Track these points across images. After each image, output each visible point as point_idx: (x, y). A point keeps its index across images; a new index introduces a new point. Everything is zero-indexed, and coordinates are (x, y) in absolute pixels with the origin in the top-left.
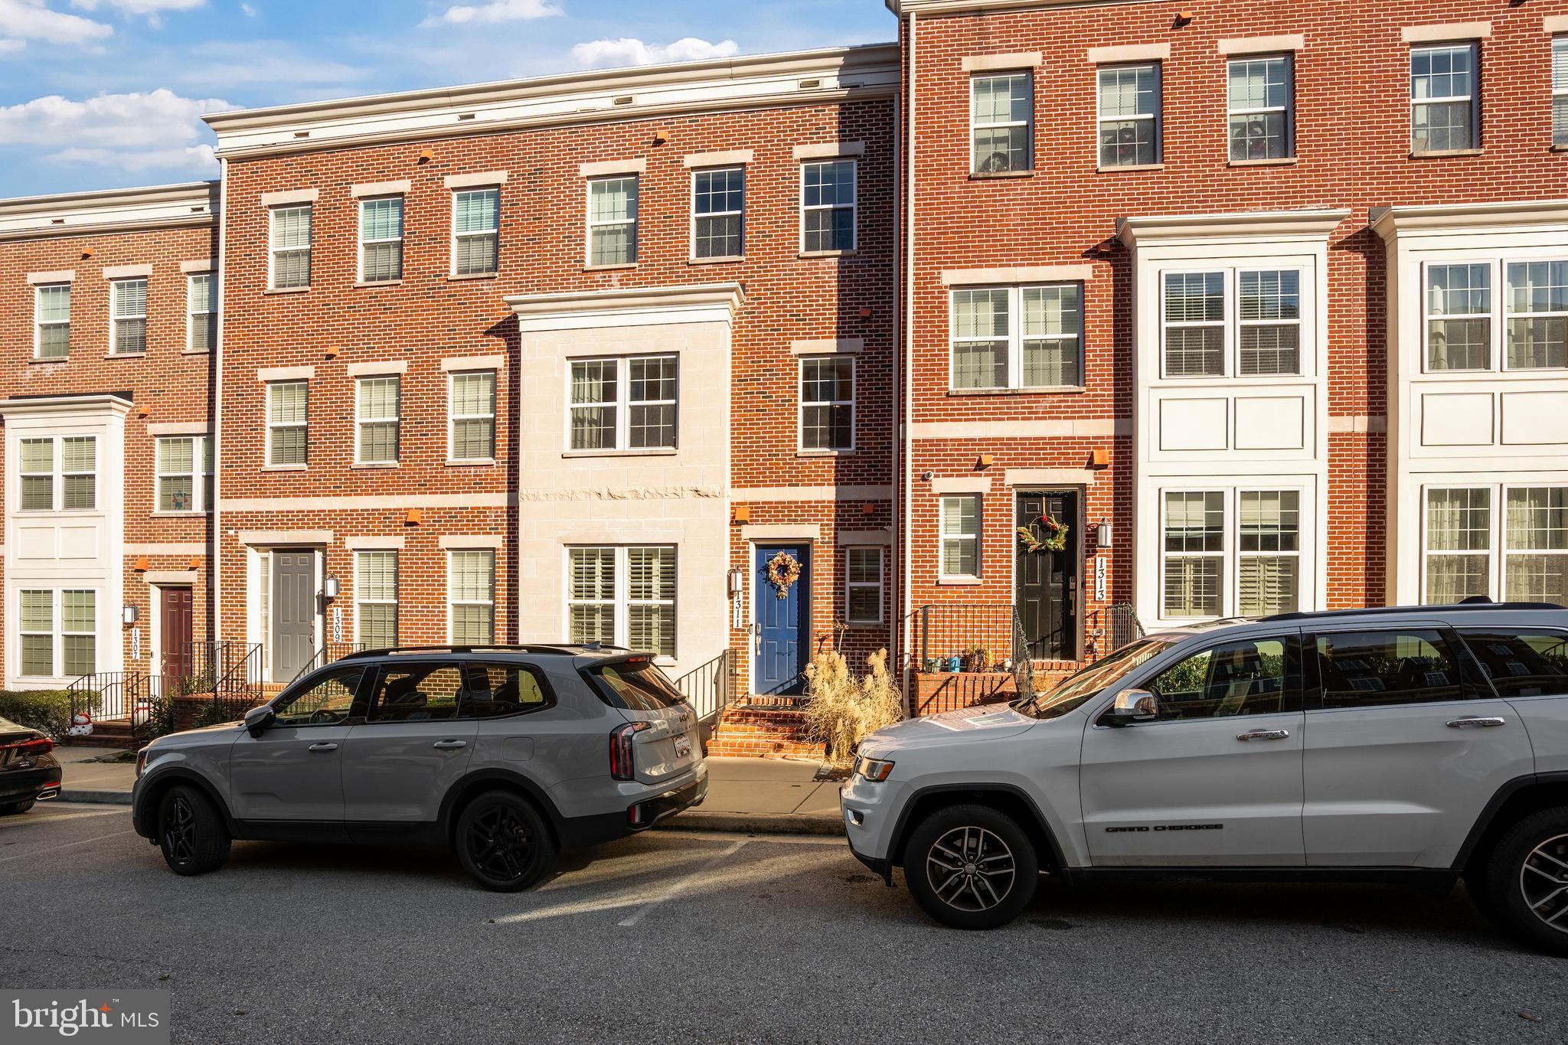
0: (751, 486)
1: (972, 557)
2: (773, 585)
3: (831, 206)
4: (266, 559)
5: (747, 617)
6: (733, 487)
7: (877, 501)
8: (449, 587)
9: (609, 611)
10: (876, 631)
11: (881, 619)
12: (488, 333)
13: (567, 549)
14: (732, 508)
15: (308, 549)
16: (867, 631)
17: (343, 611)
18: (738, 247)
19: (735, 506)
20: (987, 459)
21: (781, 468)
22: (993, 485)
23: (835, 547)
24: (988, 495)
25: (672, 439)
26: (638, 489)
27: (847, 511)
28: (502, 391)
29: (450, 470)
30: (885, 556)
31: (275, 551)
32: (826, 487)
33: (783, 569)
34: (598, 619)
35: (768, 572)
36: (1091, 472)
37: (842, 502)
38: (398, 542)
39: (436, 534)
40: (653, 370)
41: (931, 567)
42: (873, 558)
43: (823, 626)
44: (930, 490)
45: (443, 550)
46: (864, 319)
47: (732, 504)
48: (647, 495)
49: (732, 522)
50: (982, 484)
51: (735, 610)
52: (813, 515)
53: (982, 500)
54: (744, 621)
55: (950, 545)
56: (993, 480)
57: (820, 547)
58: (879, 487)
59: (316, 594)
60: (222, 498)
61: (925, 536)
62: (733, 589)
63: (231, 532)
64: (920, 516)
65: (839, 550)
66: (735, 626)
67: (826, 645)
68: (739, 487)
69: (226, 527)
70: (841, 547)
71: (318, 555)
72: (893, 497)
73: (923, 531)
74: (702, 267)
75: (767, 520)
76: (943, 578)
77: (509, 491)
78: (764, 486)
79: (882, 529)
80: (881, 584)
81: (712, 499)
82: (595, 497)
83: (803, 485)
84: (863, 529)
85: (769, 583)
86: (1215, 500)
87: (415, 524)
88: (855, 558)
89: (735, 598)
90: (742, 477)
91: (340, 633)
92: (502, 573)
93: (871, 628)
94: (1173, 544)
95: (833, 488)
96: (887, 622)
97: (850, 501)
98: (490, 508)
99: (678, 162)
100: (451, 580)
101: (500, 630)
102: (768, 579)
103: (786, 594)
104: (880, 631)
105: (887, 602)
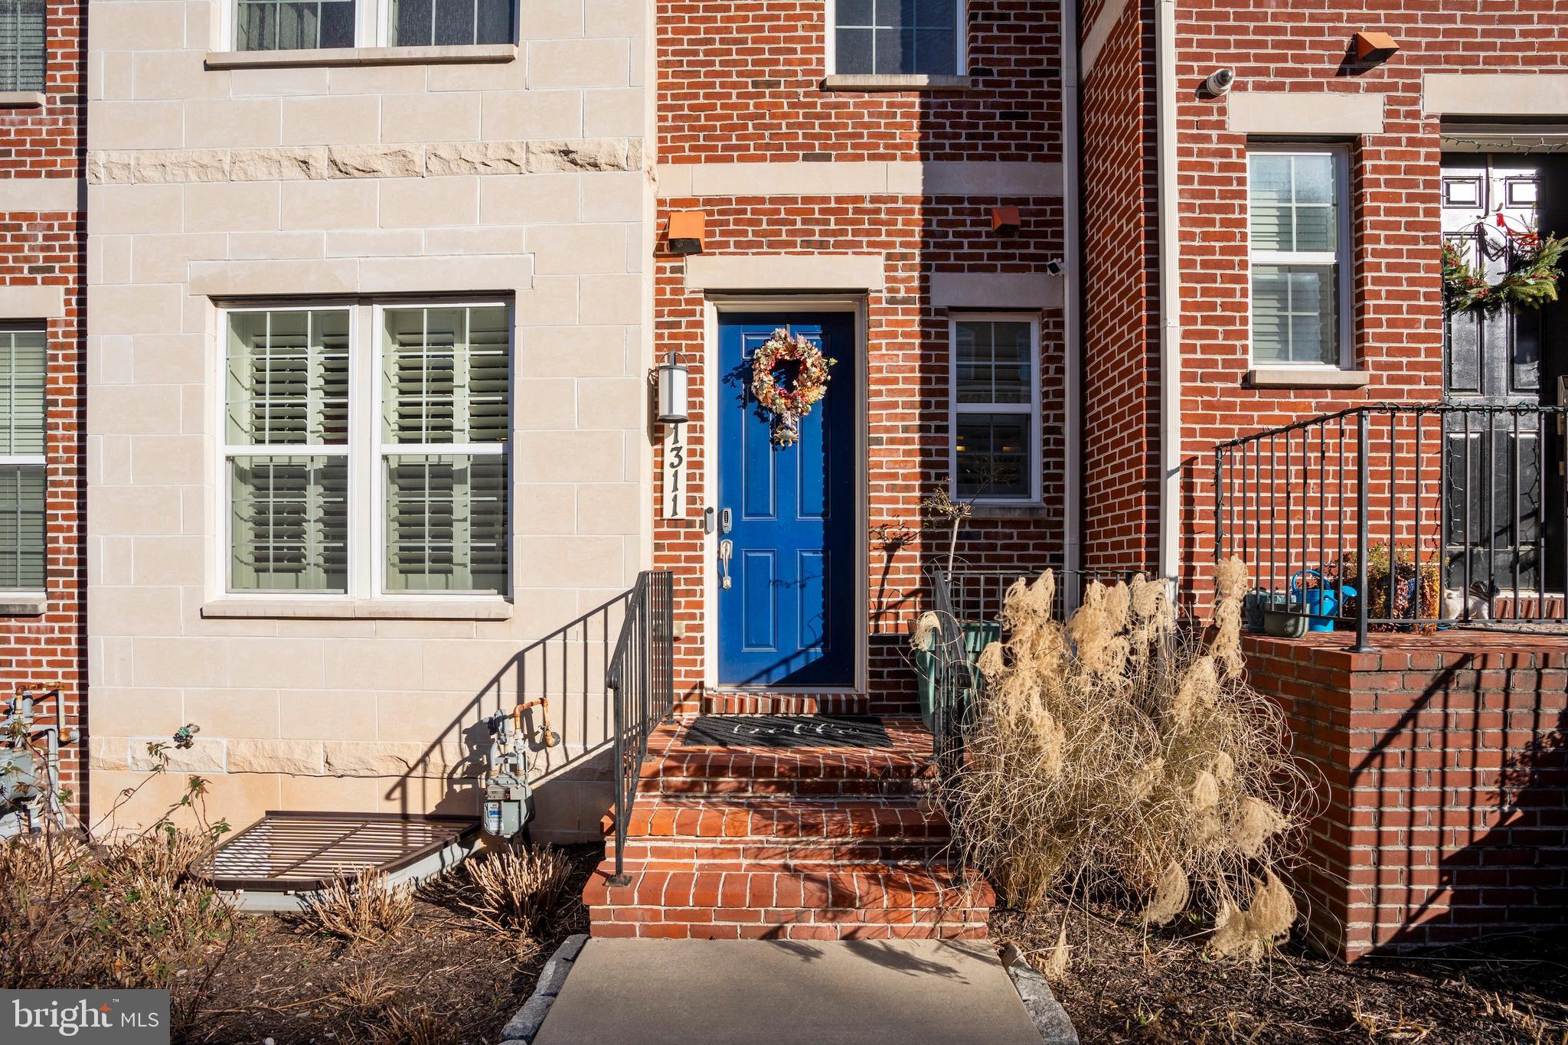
0: (709, 159)
2: (762, 412)
5: (699, 488)
6: (662, 160)
7: (1024, 201)
9: (335, 475)
10: (1027, 524)
11: (1037, 495)
13: (222, 313)
14: (660, 214)
16: (1006, 523)
19: (666, 208)
21: (785, 116)
22: (1389, 114)
23: (924, 312)
24: (1379, 141)
25: (503, 24)
26: (408, 148)
27: (951, 224)
30: (1047, 337)
32: (898, 165)
33: (789, 370)
34: (314, 498)
35: (749, 380)
37: (941, 200)
41: (1228, 335)
42: (1014, 339)
43: (895, 513)
44: (1220, 125)
47: (661, 202)
48: (434, 164)
49: (659, 247)
50: (1360, 113)
51: (668, 472)
52: (868, 233)
53: (1359, 158)
54: (691, 501)
56: (1391, 101)
57: (886, 312)
58: (1030, 167)
61: (1211, 251)
62: (663, 411)
64: (1195, 194)
65: (933, 321)
66: (668, 514)
67: (902, 559)
68: (676, 161)
70: (939, 312)
72: (1067, 190)
73: (1206, 236)
75: (750, 244)
76: (1267, 370)
77: (80, 175)
78: (741, 159)
79: (1041, 269)
80: (1034, 408)
81: (609, 173)
82: (296, 172)
83: (839, 158)
84: (991, 269)
85: (752, 406)
88: (976, 340)
89: (669, 442)
90: (687, 135)
93: (1016, 515)
95: (918, 166)
96: (1054, 499)
97: (959, 200)
98: (28, 217)
102: (751, 397)
103: (793, 435)
104: (1038, 523)
105: (1054, 451)
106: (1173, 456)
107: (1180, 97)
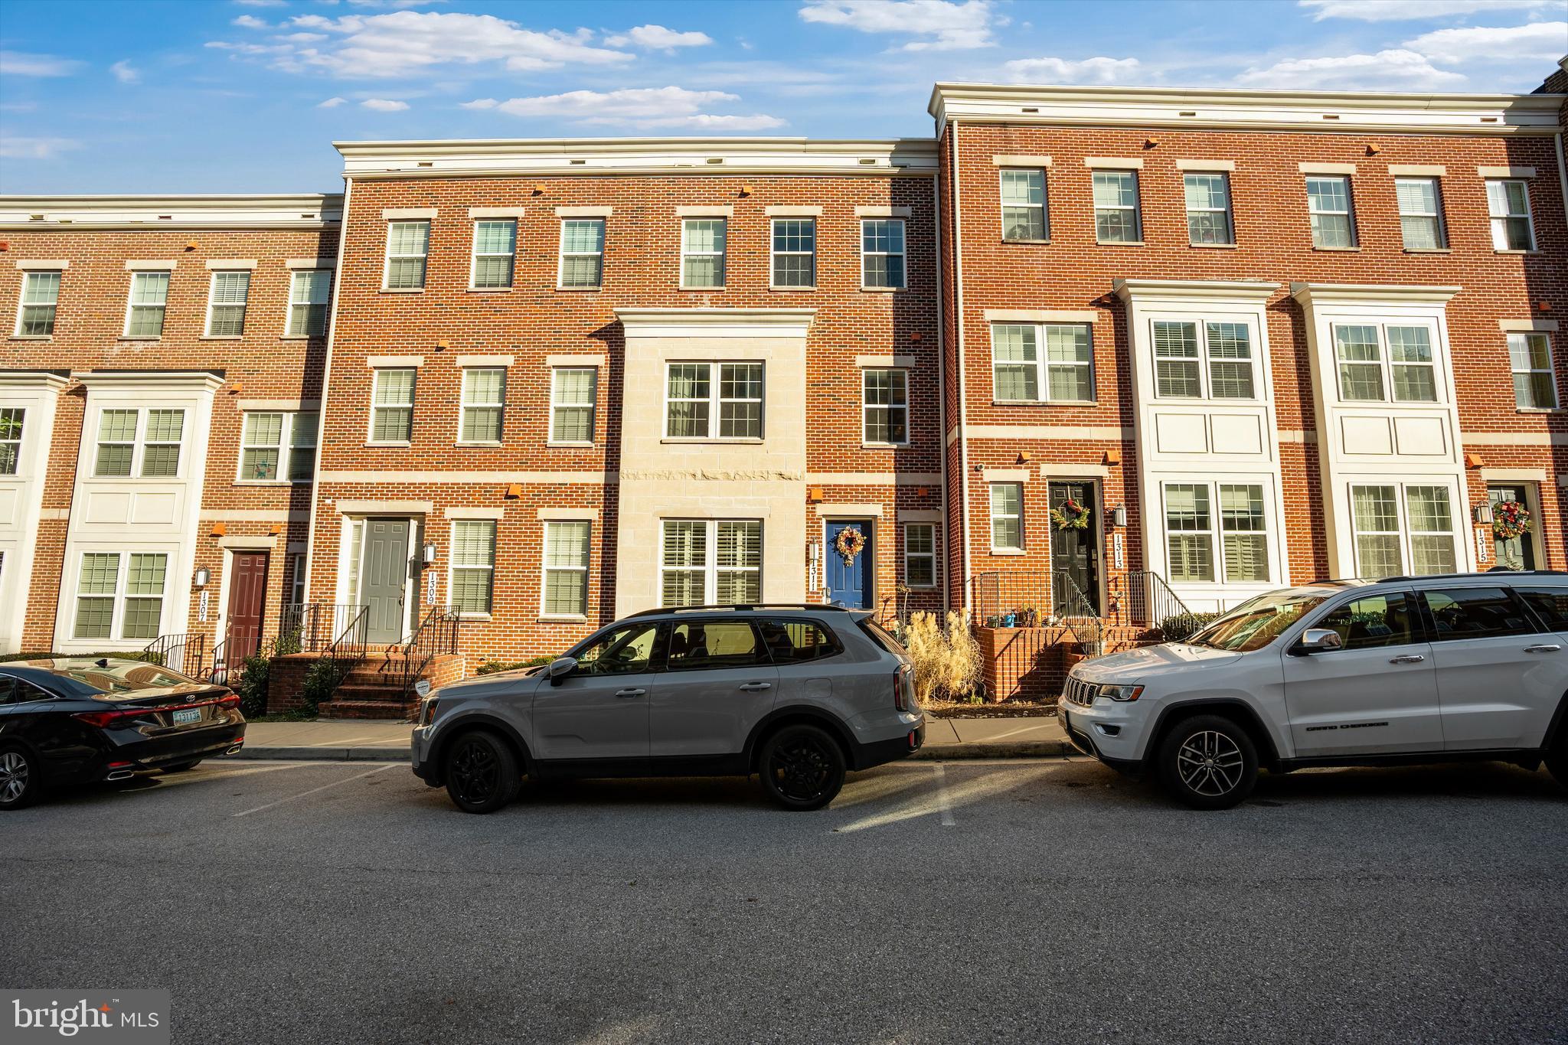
0: (824, 471)
1: (1017, 533)
2: (840, 555)
3: (885, 253)
4: (359, 527)
5: (821, 581)
6: (808, 471)
7: (929, 486)
8: (544, 555)
9: (699, 577)
10: (931, 594)
11: (935, 584)
12: (591, 336)
13: (662, 522)
14: (808, 490)
15: (404, 518)
16: (924, 594)
17: (438, 575)
18: (810, 279)
19: (810, 488)
20: (1026, 456)
21: (849, 457)
22: (1031, 475)
23: (896, 523)
24: (1028, 483)
25: (758, 430)
26: (729, 472)
27: (905, 494)
28: (602, 385)
29: (551, 450)
30: (937, 531)
31: (369, 519)
32: (887, 474)
33: (850, 541)
34: (687, 584)
35: (836, 543)
36: (1106, 467)
37: (901, 486)
38: (498, 513)
39: (533, 508)
40: (742, 374)
41: (985, 540)
42: (926, 531)
43: (887, 590)
44: (982, 479)
45: (541, 521)
46: (915, 342)
47: (808, 486)
48: (737, 477)
49: (807, 501)
50: (1023, 475)
51: (811, 576)
52: (877, 497)
53: (1023, 488)
54: (819, 585)
55: (998, 523)
56: (1031, 472)
57: (883, 523)
58: (930, 475)
59: (409, 559)
60: (321, 470)
61: (979, 516)
62: (811, 557)
63: (328, 501)
64: (974, 499)
65: (899, 526)
66: (811, 590)
67: (890, 605)
68: (813, 472)
69: (323, 497)
70: (901, 523)
71: (414, 524)
72: (943, 483)
73: (978, 512)
74: (780, 294)
75: (838, 500)
76: (995, 550)
77: (606, 470)
78: (835, 472)
79: (935, 509)
80: (933, 554)
81: (794, 481)
82: (689, 477)
83: (867, 472)
84: (918, 509)
85: (837, 552)
86: (1201, 491)
87: (516, 497)
88: (912, 531)
89: (811, 566)
90: (816, 463)
91: (434, 596)
92: (597, 542)
93: (927, 591)
94: (1174, 524)
95: (894, 475)
96: (940, 586)
97: (907, 486)
98: (587, 485)
100: (547, 548)
101: (594, 593)
102: (836, 549)
103: (852, 562)
104: (935, 593)
105: (940, 570)
106: (968, 575)
107: (969, 471)
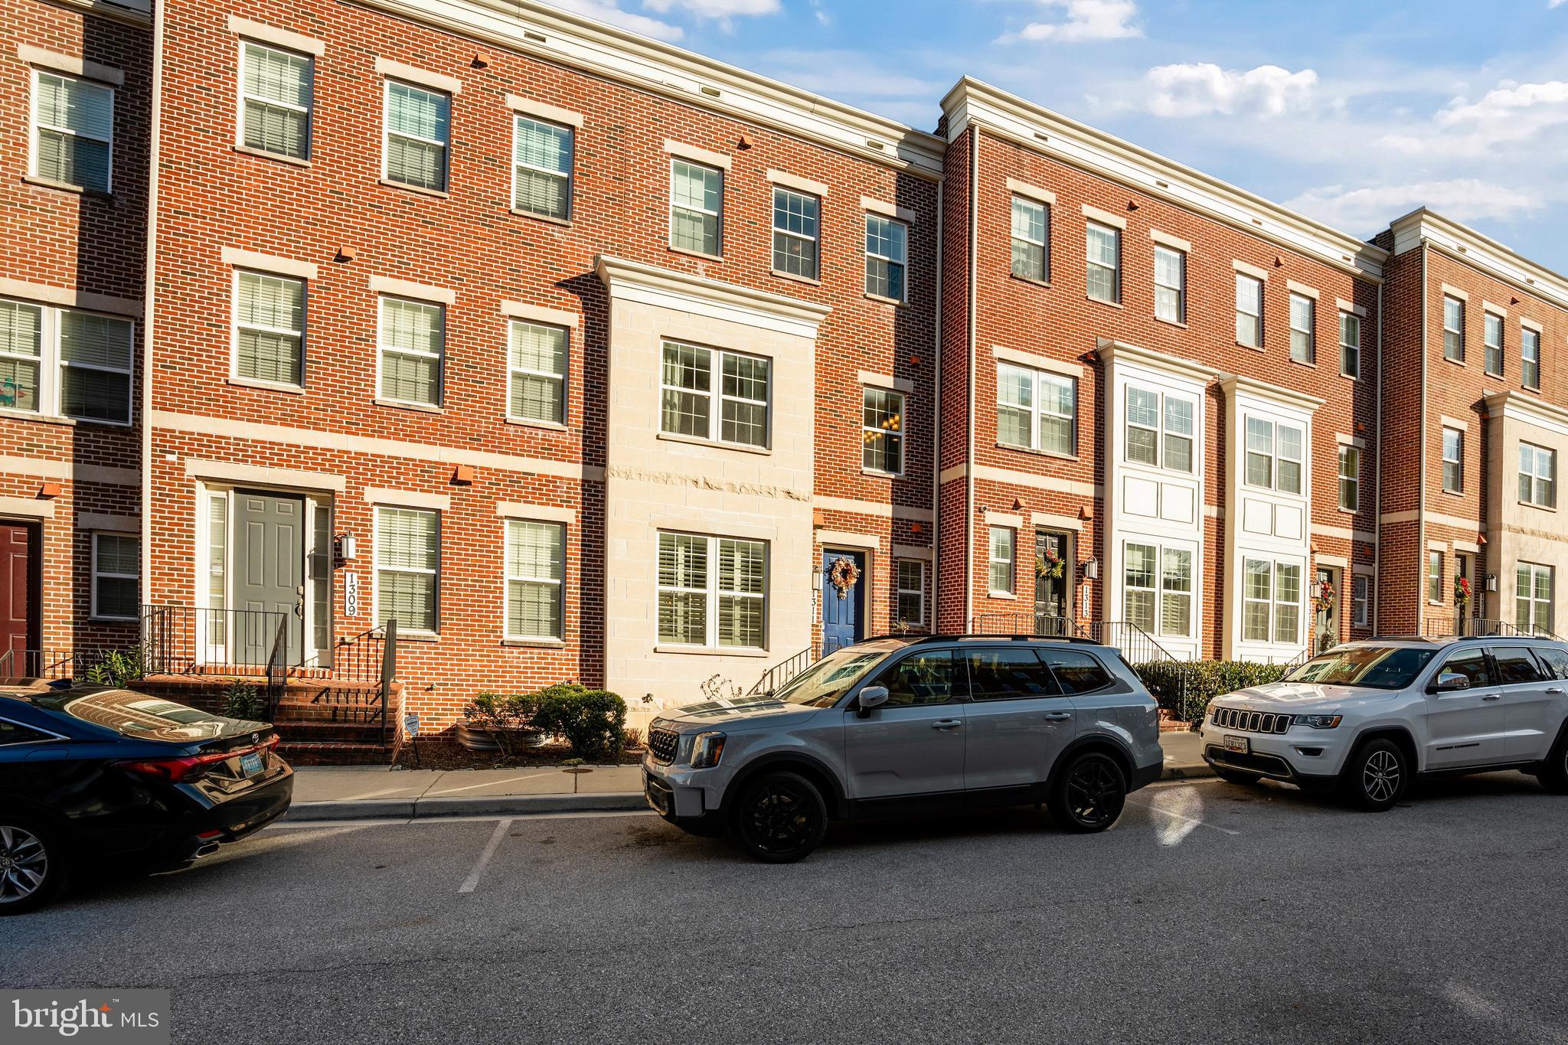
0: (825, 495)
1: (1011, 576)
2: (836, 586)
3: (887, 259)
4: (223, 502)
5: (820, 613)
6: (814, 493)
7: (922, 522)
8: (506, 560)
9: (701, 601)
11: (922, 623)
12: (559, 285)
13: (657, 534)
14: (814, 512)
15: (298, 494)
16: (914, 632)
17: (359, 578)
18: (813, 270)
19: (817, 511)
20: (1022, 502)
21: (849, 483)
22: (1024, 522)
23: (891, 557)
24: (1020, 530)
25: (764, 437)
26: (734, 483)
27: (899, 528)
28: (576, 352)
29: (512, 428)
30: (927, 569)
31: (237, 490)
32: (884, 505)
33: (845, 573)
35: (832, 574)
36: (1081, 521)
37: (897, 518)
38: (443, 502)
39: (491, 500)
40: (745, 369)
41: (984, 582)
42: (917, 569)
43: (881, 627)
44: (984, 521)
45: (501, 518)
46: (915, 365)
47: (814, 508)
48: (743, 490)
49: (813, 525)
50: (1016, 521)
52: (875, 528)
53: (1017, 533)
54: (818, 619)
55: (995, 567)
56: (1024, 518)
57: (879, 556)
58: (923, 510)
59: (307, 553)
60: (154, 408)
61: (980, 557)
62: (813, 586)
63: (170, 458)
64: (977, 540)
65: (894, 560)
66: (813, 622)
68: (819, 494)
69: (160, 451)
70: (895, 557)
71: (311, 505)
72: (935, 521)
73: (980, 554)
74: (783, 281)
75: (838, 528)
76: (993, 593)
77: (584, 463)
78: (835, 496)
79: (927, 546)
80: (922, 592)
81: (802, 502)
82: (691, 484)
83: (866, 500)
84: (911, 544)
85: (833, 584)
86: (1149, 552)
87: (468, 483)
88: (904, 568)
90: (822, 487)
91: (355, 605)
92: (575, 551)
93: (917, 629)
94: (1130, 580)
95: (890, 506)
96: (928, 625)
97: (902, 519)
98: (561, 478)
99: (761, 174)
100: (508, 553)
101: (572, 612)
102: (831, 580)
103: (845, 595)
105: (928, 608)
106: (970, 617)
107: (974, 511)
